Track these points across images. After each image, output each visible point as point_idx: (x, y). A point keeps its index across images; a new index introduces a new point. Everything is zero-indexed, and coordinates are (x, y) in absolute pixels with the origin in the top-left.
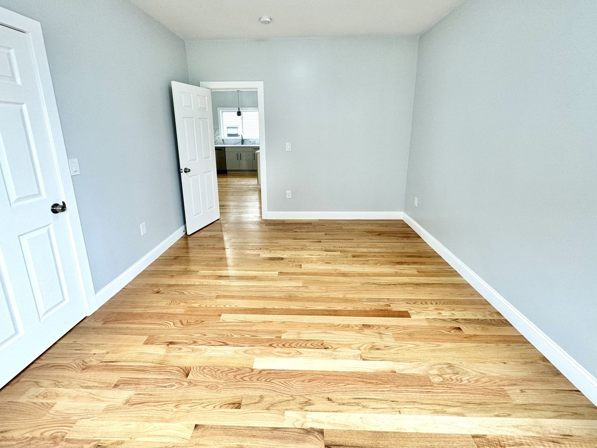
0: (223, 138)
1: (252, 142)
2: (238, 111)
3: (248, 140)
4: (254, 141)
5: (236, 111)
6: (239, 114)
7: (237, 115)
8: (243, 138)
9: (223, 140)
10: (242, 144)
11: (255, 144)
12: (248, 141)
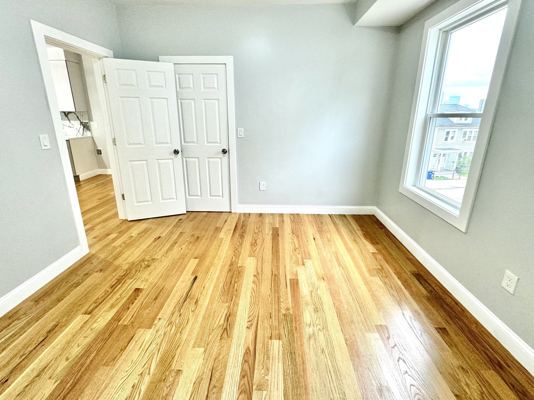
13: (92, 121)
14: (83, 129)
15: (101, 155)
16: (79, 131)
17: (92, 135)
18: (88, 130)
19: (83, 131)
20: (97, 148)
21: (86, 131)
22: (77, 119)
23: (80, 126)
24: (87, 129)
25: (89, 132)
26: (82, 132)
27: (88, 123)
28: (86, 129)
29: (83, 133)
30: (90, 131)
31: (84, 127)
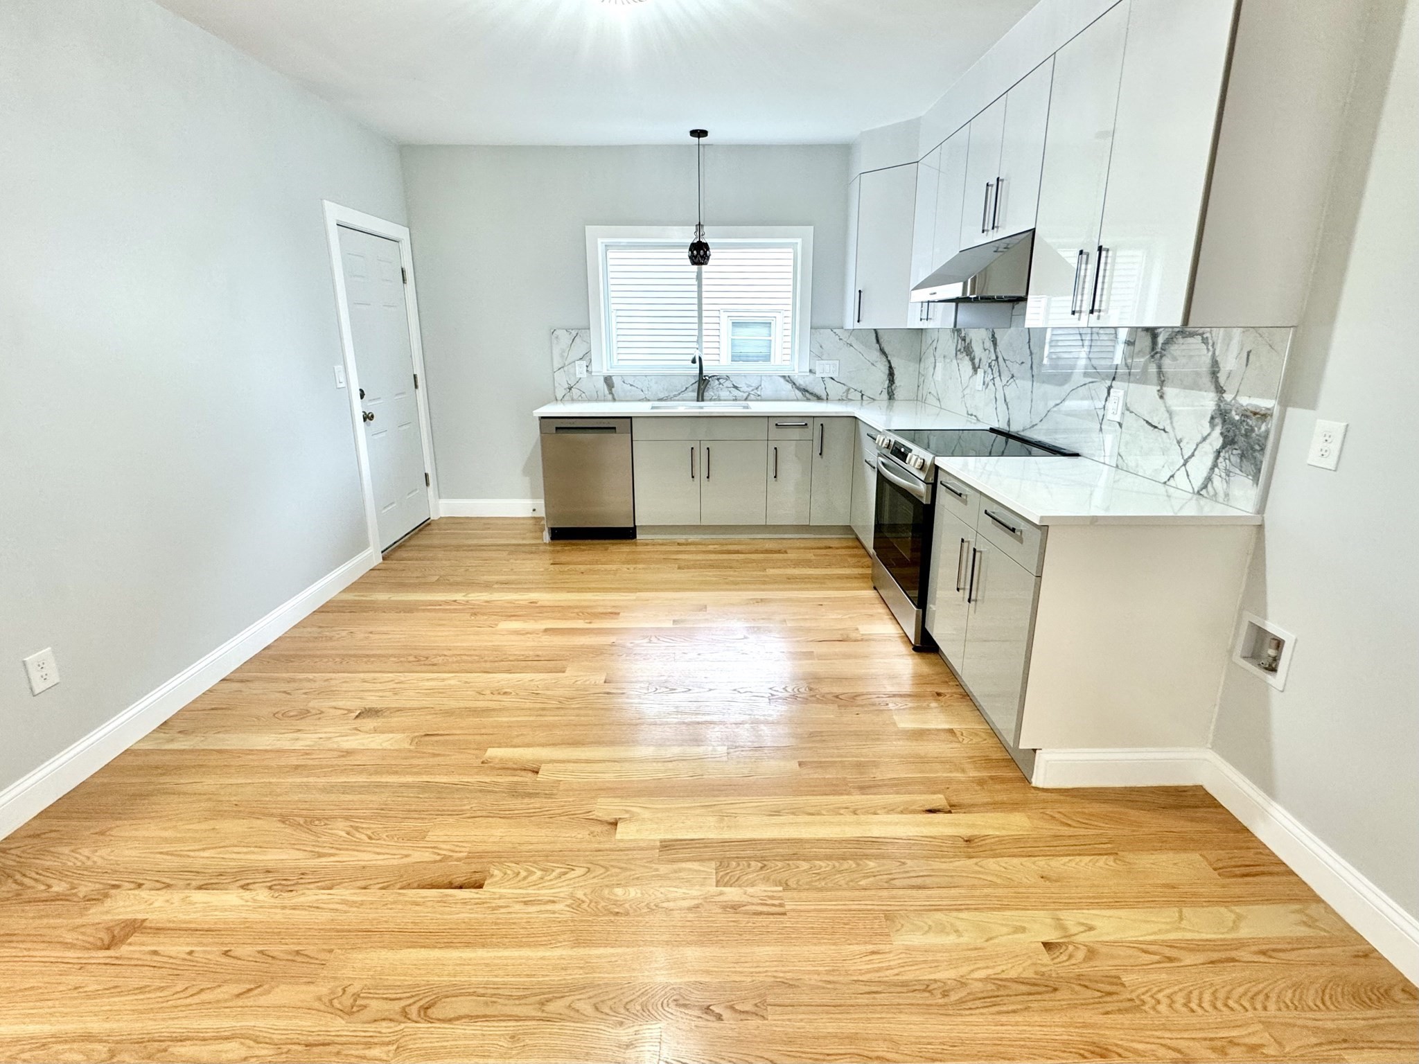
0: (606, 372)
1: (744, 388)
2: (691, 239)
3: (728, 378)
4: (755, 385)
5: (679, 246)
6: (699, 253)
7: (688, 262)
8: (705, 372)
9: (608, 381)
10: (700, 397)
11: (760, 399)
12: (728, 384)
13: (1311, 404)
14: (1218, 452)
15: (1270, 678)
16: (1186, 462)
17: (1261, 510)
18: (1251, 468)
19: (1215, 465)
20: (1265, 617)
21: (1228, 473)
22: (1206, 380)
23: (1206, 428)
24: (1242, 456)
25: (1249, 481)
26: (1205, 474)
27: (1264, 416)
28: (1235, 459)
29: (1209, 479)
30: (1256, 480)
31: (1229, 442)
